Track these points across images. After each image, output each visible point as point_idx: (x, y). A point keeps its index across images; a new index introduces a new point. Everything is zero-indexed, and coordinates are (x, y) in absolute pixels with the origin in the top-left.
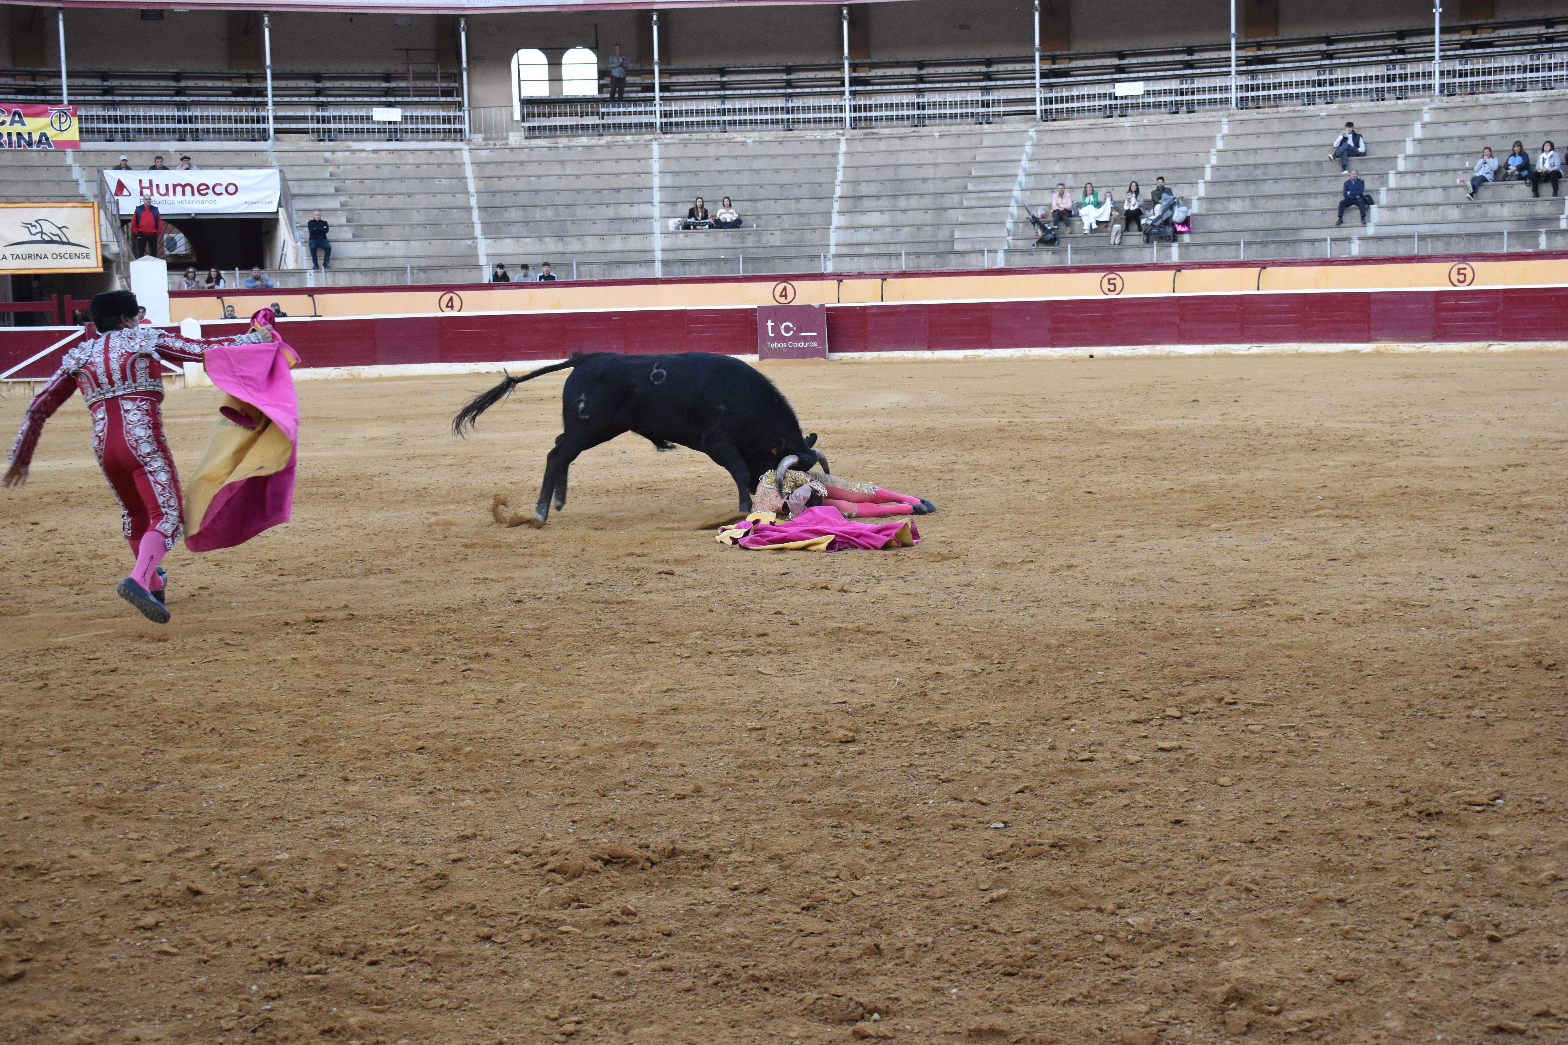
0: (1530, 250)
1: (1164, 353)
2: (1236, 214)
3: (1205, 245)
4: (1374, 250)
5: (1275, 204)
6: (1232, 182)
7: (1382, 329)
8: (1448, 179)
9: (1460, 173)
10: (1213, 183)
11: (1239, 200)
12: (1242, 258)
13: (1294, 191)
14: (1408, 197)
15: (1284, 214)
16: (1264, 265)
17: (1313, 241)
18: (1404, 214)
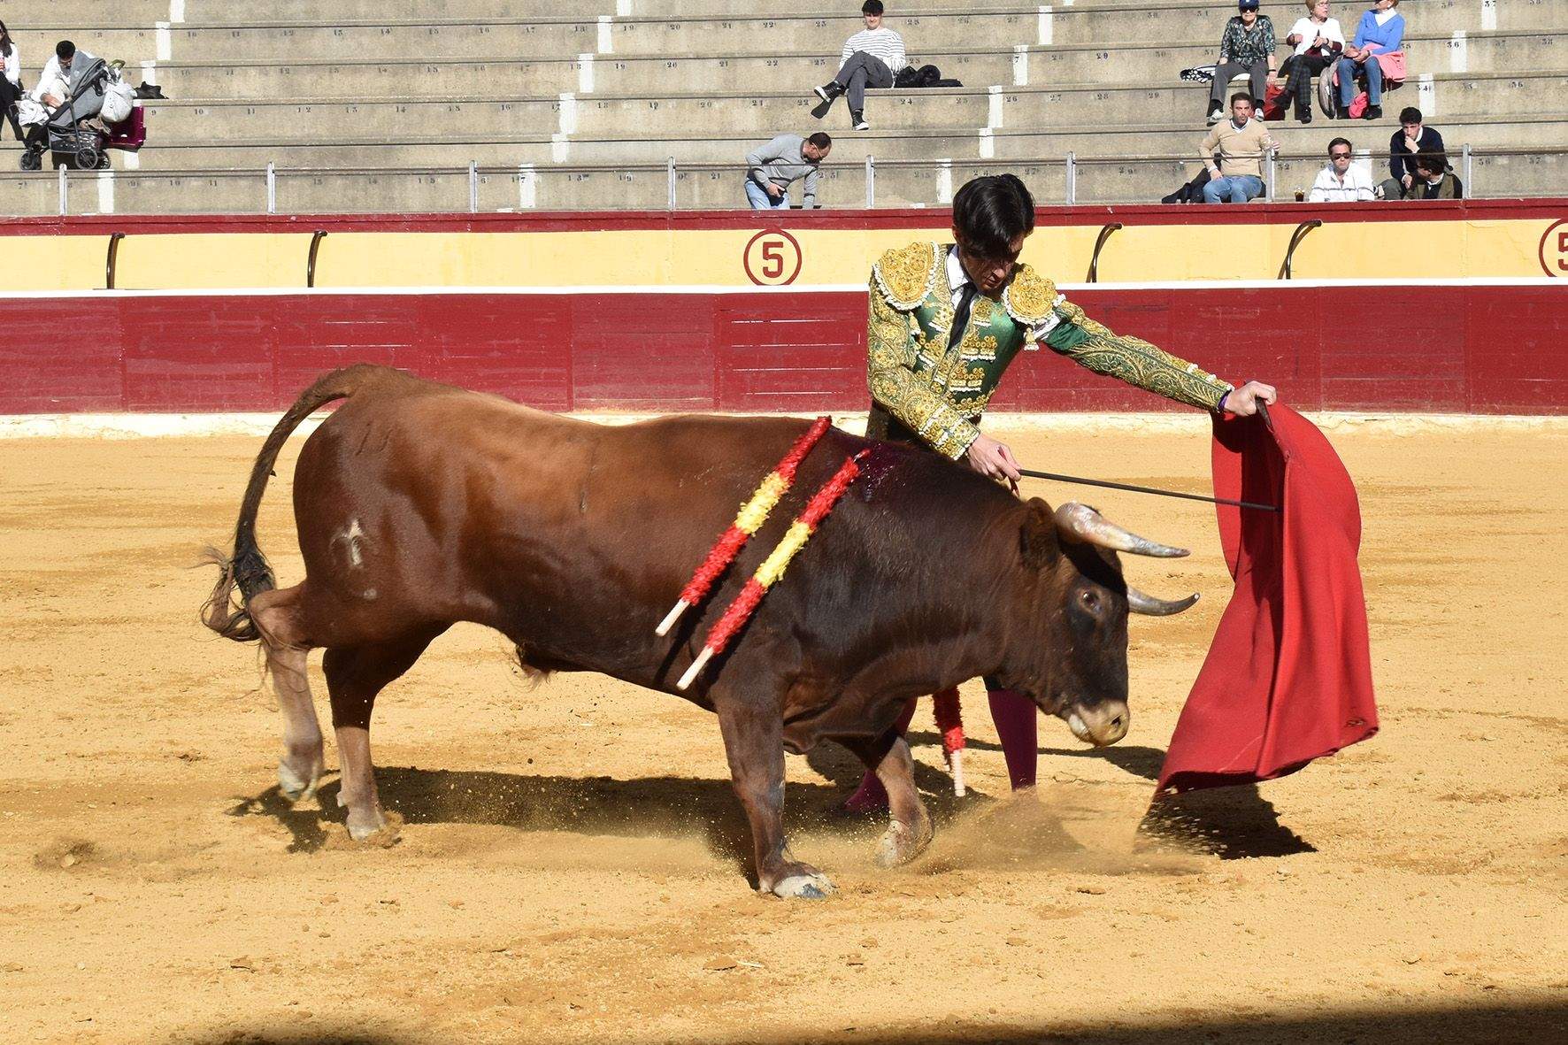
0: (921, 206)
1: (90, 433)
2: (250, 106)
3: (177, 176)
4: (571, 197)
5: (341, 85)
6: (236, 30)
7: (600, 380)
8: (732, 40)
9: (756, 25)
10: (189, 30)
11: (252, 71)
12: (271, 207)
13: (379, 55)
14: (642, 79)
15: (363, 109)
16: (319, 226)
17: (431, 173)
18: (634, 117)
